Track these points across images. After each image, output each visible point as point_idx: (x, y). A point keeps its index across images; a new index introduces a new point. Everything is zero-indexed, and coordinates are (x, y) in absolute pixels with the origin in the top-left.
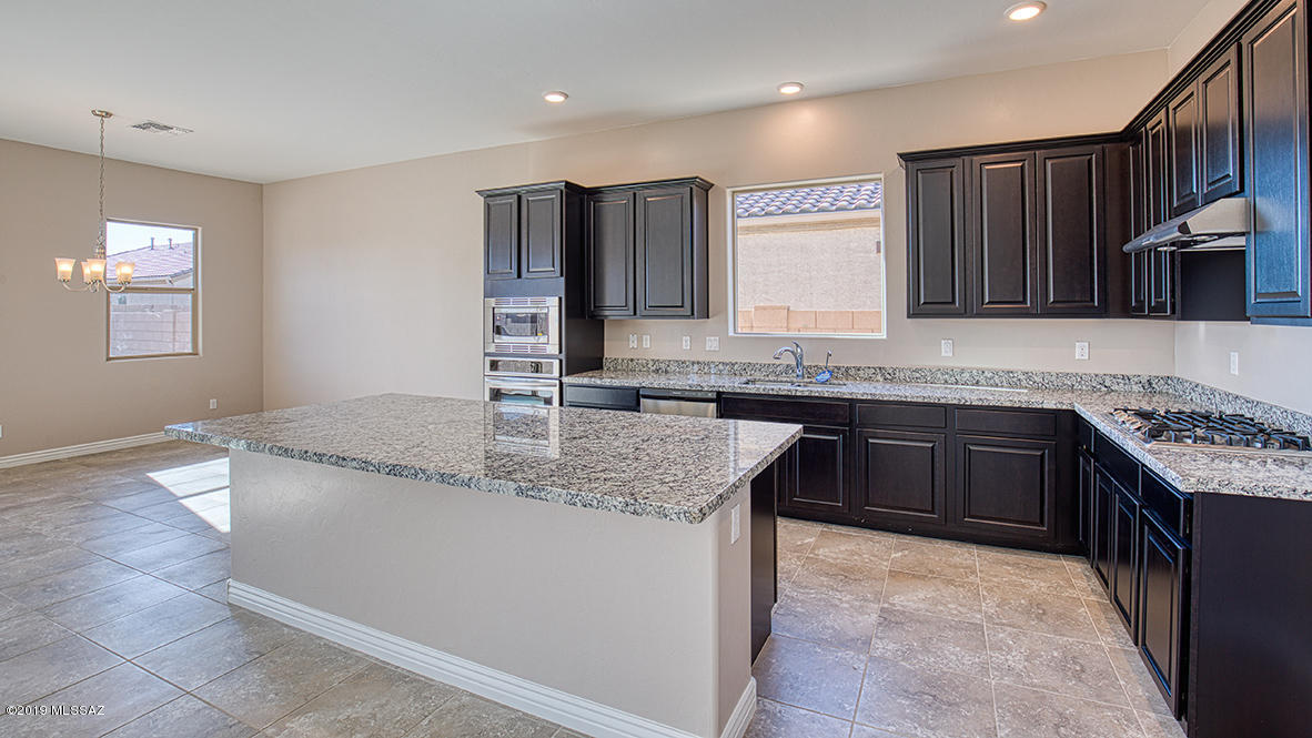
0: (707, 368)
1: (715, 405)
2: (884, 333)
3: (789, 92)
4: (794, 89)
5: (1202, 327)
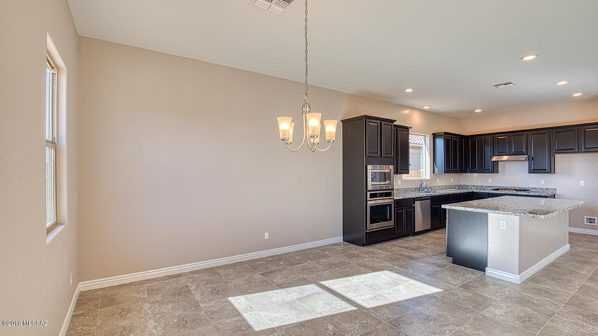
1: (430, 200)
2: (428, 177)
3: (426, 108)
4: (429, 107)
5: (475, 175)
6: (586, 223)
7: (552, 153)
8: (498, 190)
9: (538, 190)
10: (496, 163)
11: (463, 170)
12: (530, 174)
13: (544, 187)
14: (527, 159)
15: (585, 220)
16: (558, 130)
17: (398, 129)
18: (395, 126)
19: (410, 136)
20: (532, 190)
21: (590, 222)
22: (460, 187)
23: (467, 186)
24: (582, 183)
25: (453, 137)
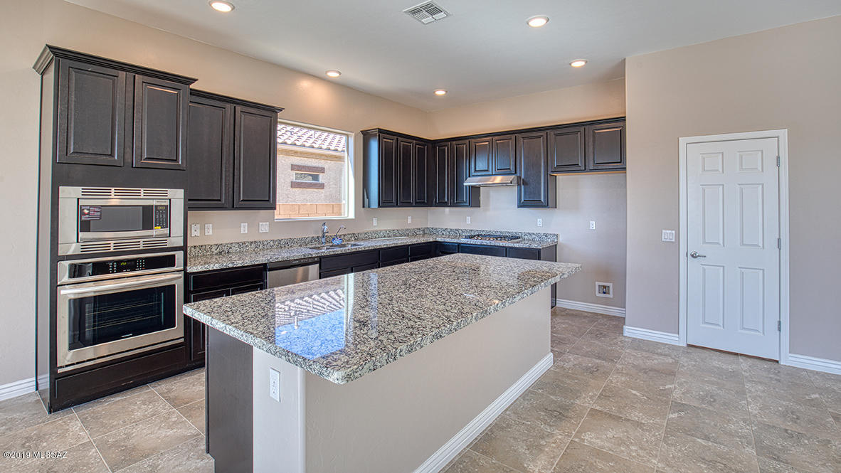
0: (261, 246)
1: (317, 266)
2: (352, 216)
3: (333, 75)
4: (337, 75)
5: (447, 210)
6: (598, 294)
7: (549, 173)
8: (471, 237)
9: (533, 236)
10: (475, 190)
11: (424, 202)
12: (520, 209)
13: (542, 232)
14: (516, 182)
15: (597, 288)
16: (559, 131)
17: (239, 108)
18: (194, 93)
19: (279, 127)
20: (526, 237)
21: (604, 293)
22: (425, 231)
23: (436, 229)
24: (593, 225)
25: (416, 144)
